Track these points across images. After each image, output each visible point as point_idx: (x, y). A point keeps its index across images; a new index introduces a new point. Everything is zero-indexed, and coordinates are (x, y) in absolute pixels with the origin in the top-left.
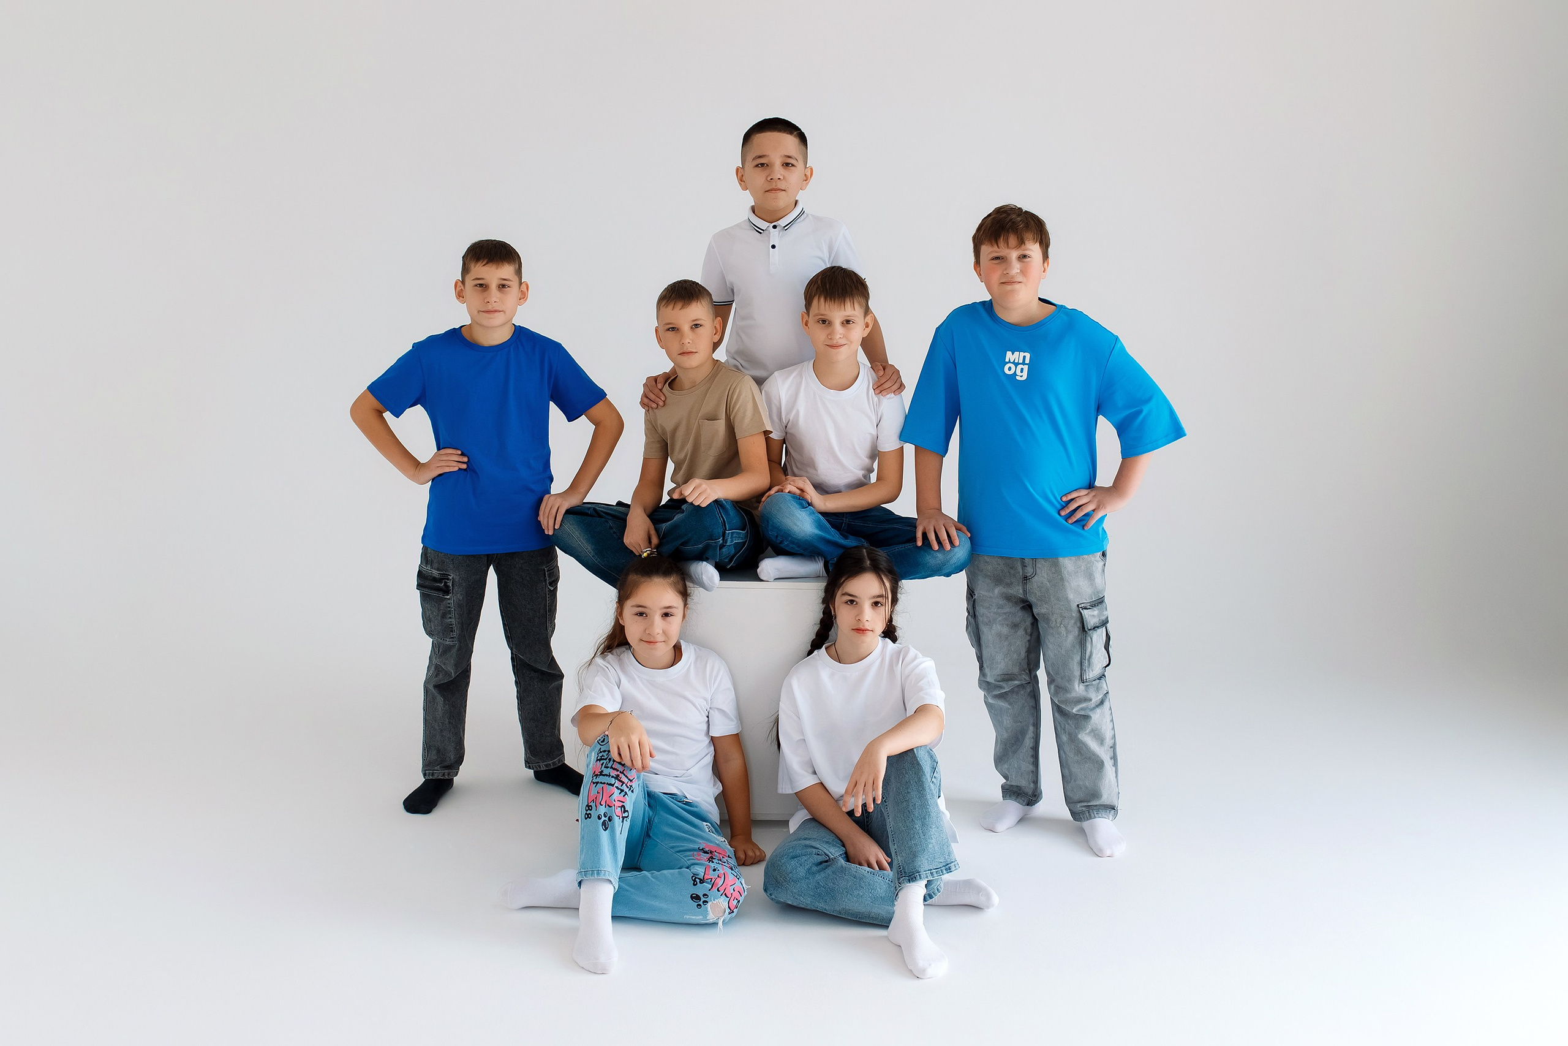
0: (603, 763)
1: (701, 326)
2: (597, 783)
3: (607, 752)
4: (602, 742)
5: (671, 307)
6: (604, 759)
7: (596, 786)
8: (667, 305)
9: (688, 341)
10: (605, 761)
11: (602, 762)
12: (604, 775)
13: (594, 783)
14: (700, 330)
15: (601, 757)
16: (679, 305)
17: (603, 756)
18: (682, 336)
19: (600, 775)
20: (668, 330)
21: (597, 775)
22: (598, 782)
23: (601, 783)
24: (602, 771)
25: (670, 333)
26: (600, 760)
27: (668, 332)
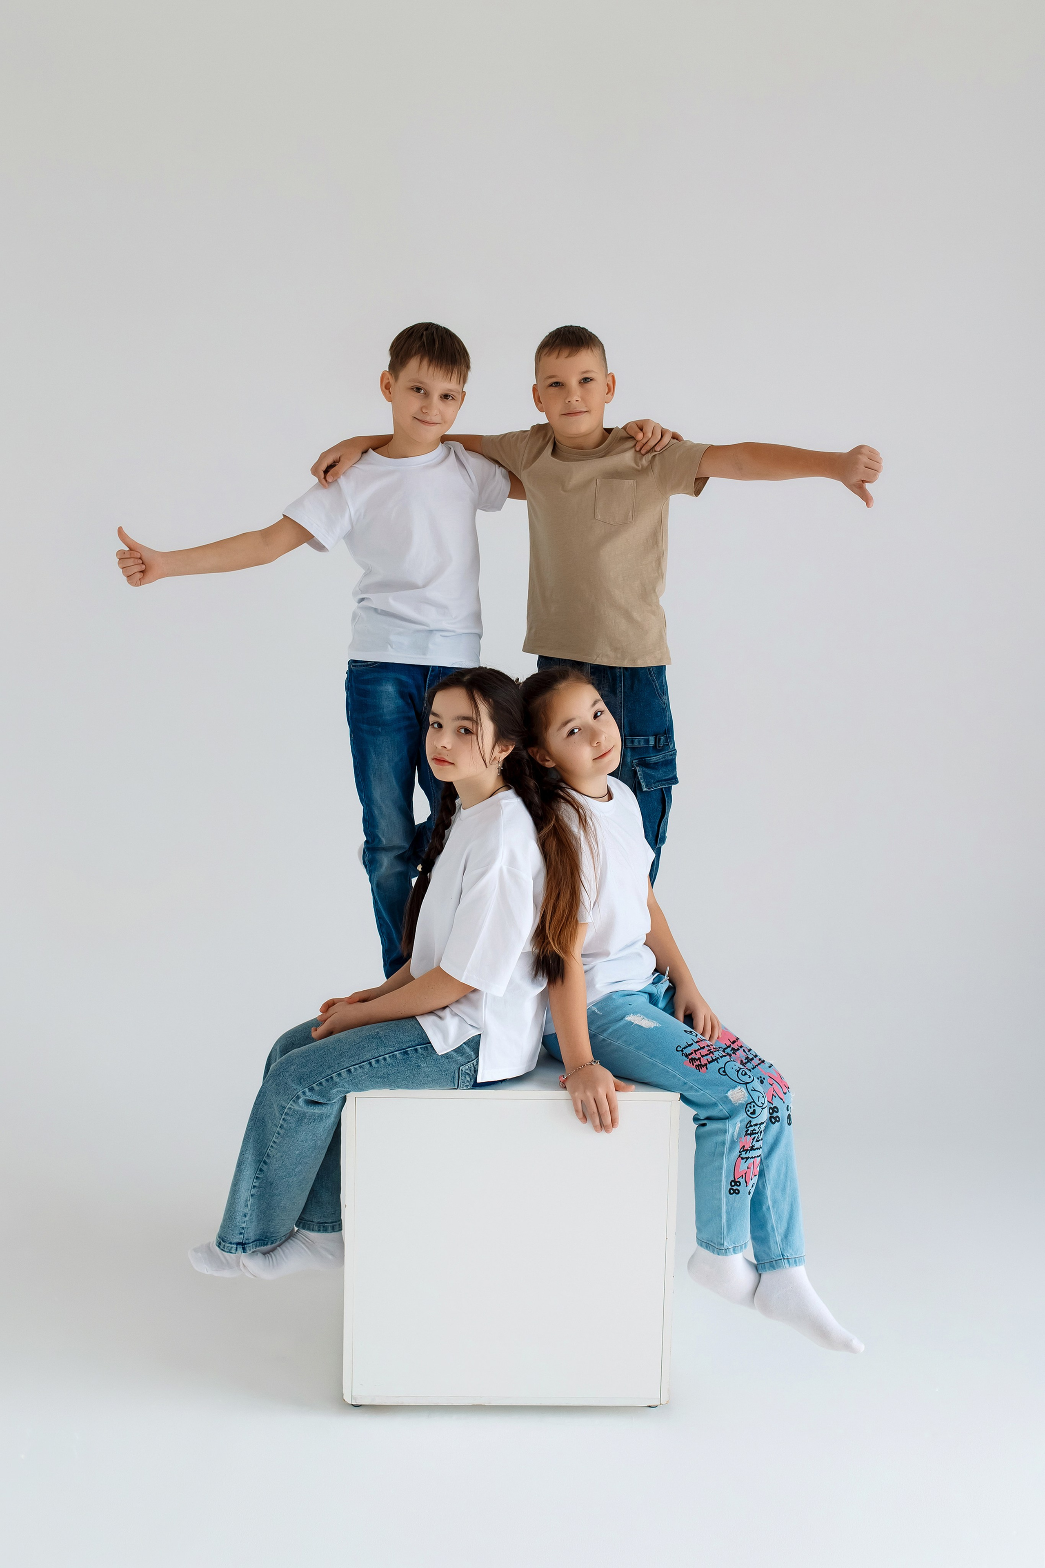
0: (755, 1137)
1: (591, 380)
2: (747, 1158)
3: (759, 1126)
4: (751, 1113)
5: (555, 355)
6: (755, 1133)
7: (745, 1162)
8: (550, 353)
9: (576, 398)
10: (757, 1135)
11: (753, 1136)
12: (755, 1150)
13: (743, 1158)
14: (591, 385)
15: (753, 1131)
16: (565, 353)
17: (754, 1130)
18: (569, 393)
19: (751, 1150)
20: (551, 385)
21: (747, 1150)
22: (749, 1157)
23: (752, 1158)
24: (753, 1146)
25: (553, 390)
26: (751, 1134)
27: (551, 388)
